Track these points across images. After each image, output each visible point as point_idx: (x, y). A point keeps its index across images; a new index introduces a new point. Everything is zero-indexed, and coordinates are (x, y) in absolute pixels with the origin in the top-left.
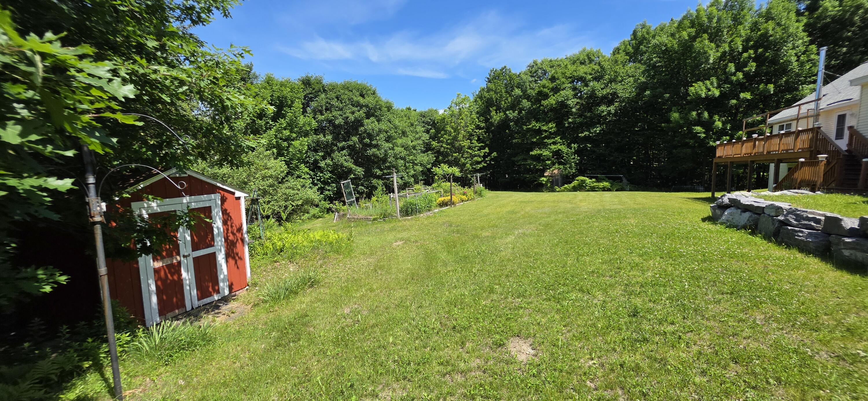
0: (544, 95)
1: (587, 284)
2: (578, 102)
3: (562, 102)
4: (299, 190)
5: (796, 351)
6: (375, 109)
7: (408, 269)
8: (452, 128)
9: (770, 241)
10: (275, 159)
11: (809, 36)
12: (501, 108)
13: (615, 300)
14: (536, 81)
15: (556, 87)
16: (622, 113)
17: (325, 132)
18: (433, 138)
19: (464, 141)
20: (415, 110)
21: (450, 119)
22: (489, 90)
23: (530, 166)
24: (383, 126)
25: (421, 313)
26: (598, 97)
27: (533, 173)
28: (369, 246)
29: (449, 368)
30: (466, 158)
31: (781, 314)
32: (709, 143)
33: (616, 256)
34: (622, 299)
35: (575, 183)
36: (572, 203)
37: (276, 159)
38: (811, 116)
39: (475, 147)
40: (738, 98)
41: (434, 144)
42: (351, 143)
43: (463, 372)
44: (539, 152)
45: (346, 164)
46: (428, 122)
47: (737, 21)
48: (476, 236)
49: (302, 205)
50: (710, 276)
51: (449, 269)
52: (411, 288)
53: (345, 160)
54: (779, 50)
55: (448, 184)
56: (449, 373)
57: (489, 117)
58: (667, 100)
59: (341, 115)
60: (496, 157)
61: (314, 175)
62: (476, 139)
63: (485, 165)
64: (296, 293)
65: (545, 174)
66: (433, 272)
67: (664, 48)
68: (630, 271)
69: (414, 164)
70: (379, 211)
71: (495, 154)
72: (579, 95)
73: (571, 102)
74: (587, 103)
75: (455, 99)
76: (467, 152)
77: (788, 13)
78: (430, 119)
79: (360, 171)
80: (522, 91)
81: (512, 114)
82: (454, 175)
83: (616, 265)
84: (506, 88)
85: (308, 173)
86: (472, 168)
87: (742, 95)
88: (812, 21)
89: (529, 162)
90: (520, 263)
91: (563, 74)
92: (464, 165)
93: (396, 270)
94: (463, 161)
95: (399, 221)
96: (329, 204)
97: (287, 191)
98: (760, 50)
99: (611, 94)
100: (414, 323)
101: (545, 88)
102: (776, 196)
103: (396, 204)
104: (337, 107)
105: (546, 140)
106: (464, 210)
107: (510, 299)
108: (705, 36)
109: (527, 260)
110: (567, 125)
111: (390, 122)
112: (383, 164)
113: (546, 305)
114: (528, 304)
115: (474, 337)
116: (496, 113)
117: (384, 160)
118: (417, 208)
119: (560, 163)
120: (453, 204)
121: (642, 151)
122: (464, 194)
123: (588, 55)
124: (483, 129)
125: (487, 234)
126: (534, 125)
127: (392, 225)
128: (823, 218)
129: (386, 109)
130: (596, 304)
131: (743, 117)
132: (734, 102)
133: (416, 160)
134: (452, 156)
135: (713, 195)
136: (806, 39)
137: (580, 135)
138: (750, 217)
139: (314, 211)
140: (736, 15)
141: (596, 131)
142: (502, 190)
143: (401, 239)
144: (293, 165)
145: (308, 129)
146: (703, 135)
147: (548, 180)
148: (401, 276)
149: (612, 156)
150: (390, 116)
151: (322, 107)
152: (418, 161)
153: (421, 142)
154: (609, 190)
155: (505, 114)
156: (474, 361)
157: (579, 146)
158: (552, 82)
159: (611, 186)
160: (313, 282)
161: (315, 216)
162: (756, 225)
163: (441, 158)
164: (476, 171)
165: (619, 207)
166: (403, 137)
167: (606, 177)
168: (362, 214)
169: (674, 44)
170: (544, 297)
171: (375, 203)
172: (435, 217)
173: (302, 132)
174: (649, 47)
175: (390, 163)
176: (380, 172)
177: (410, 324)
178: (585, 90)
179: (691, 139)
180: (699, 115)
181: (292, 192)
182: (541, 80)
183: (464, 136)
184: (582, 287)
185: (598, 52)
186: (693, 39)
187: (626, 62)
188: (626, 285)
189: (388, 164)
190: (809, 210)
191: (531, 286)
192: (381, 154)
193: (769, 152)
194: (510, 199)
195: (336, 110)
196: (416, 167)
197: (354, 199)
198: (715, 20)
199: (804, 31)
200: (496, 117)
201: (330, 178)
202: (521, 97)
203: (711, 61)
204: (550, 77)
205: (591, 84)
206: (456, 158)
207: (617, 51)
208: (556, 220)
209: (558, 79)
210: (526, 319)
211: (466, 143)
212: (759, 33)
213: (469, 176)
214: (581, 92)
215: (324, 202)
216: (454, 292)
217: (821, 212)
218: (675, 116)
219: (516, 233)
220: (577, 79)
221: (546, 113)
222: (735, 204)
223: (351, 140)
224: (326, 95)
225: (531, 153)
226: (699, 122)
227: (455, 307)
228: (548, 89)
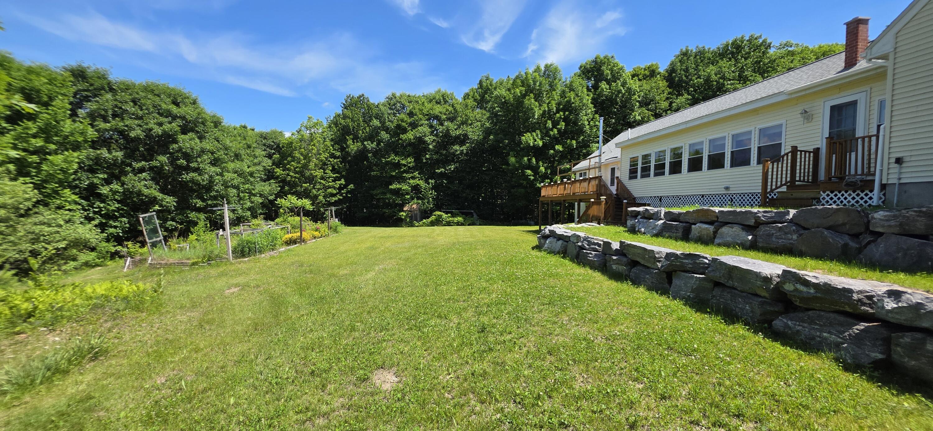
0: (403, 129)
1: (444, 311)
2: (434, 140)
3: (420, 137)
4: (60, 226)
5: (584, 339)
6: (195, 122)
7: (249, 318)
8: (302, 154)
9: (574, 262)
10: (12, 179)
11: (594, 107)
12: (358, 138)
13: (467, 321)
14: (394, 114)
15: (414, 123)
16: (472, 152)
17: (110, 146)
18: (277, 164)
19: (315, 170)
20: (253, 130)
21: (299, 144)
22: (345, 117)
23: (389, 200)
24: (207, 145)
25: (271, 365)
26: (451, 137)
27: (392, 208)
28: (188, 297)
29: (309, 414)
30: (319, 189)
31: (578, 315)
32: (536, 185)
33: (469, 283)
34: (473, 319)
35: (433, 218)
36: (430, 238)
37: (15, 179)
38: (597, 168)
39: (329, 178)
40: (554, 150)
41: (279, 171)
42: (154, 163)
43: (325, 415)
44: (398, 186)
45: (146, 191)
46: (270, 145)
47: (552, 87)
48: (333, 275)
49: (65, 249)
50: (536, 293)
51: (302, 313)
52: (255, 340)
53: (145, 186)
54: (578, 115)
55: (297, 219)
56: (310, 419)
57: (345, 146)
58: (507, 146)
59: (140, 126)
60: (353, 189)
61: (89, 205)
62: (331, 168)
63: (341, 198)
64: (66, 372)
65: (405, 209)
66: (282, 318)
67: (503, 100)
68: (479, 295)
69: (251, 194)
70: (201, 254)
71: (351, 186)
72: (435, 132)
73: (429, 139)
74: (442, 141)
75: (305, 122)
76: (320, 183)
77: (582, 88)
78: (273, 142)
79: (170, 201)
80: (381, 122)
81: (370, 145)
82: (304, 208)
83: (469, 291)
84: (364, 117)
85: (76, 203)
86: (326, 201)
87: (557, 147)
88: (595, 96)
89: (388, 196)
90: (382, 299)
91: (421, 110)
92: (316, 197)
93: (231, 322)
94: (315, 193)
95: (231, 264)
96: (115, 246)
97: (37, 229)
98: (567, 113)
99: (463, 135)
100: (263, 377)
101: (404, 122)
102: (578, 228)
103: (227, 243)
104: (133, 114)
105: (405, 175)
106: (317, 248)
107: (373, 334)
108: (532, 95)
109: (388, 294)
110: (424, 161)
111: (218, 141)
112: (206, 192)
113: (408, 334)
114: (391, 336)
115: (336, 377)
116: (353, 142)
117: (209, 187)
118: (257, 246)
119: (418, 198)
120: (304, 241)
121: (489, 189)
122: (317, 230)
123: (443, 96)
124: (338, 158)
125: (345, 272)
126: (393, 158)
127: (221, 269)
128: (602, 243)
129: (212, 124)
130: (452, 327)
131: (558, 165)
132: (552, 151)
133: (253, 189)
134: (301, 187)
135: (540, 228)
136: (593, 109)
137: (437, 171)
138: (562, 244)
139: (85, 257)
140: (551, 83)
141: (450, 168)
142: (360, 226)
143: (236, 285)
144: (49, 191)
145: (80, 139)
146: (532, 178)
147: (407, 215)
148: (239, 328)
149: (465, 193)
150: (218, 134)
151: (106, 111)
152: (256, 191)
153: (260, 168)
154: (462, 224)
155: (363, 144)
156: (337, 402)
157: (436, 182)
158: (410, 117)
159: (464, 221)
160: (97, 353)
161: (87, 265)
162: (566, 250)
163: (287, 188)
164: (330, 204)
165: (471, 240)
166: (236, 161)
167: (460, 212)
168: (174, 258)
169: (510, 97)
170: (407, 327)
171: (193, 243)
172: (281, 257)
173: (68, 143)
174: (492, 97)
175: (217, 191)
176: (201, 203)
177: (257, 379)
178: (441, 128)
179: (524, 180)
180: (529, 160)
181: (47, 229)
182: (399, 113)
183: (315, 164)
184: (440, 314)
185: (452, 94)
186: (524, 96)
187: (474, 107)
188: (477, 307)
189: (213, 193)
190: (595, 237)
191: (393, 319)
192: (203, 180)
193: (574, 194)
194: (369, 235)
195: (131, 118)
196: (254, 199)
197: (162, 238)
198: (538, 84)
199: (592, 103)
200: (353, 147)
201: (118, 209)
202: (379, 128)
203: (536, 117)
204: (408, 112)
205: (446, 124)
206: (306, 189)
207: (466, 97)
208: (416, 254)
209: (416, 115)
210: (389, 350)
211: (319, 173)
212: (566, 100)
213: (322, 209)
214: (437, 130)
215: (107, 244)
216: (310, 336)
217: (601, 239)
218: (512, 160)
219: (377, 268)
220: (433, 117)
221: (405, 148)
222: (552, 233)
223: (156, 160)
224: (113, 96)
225: (390, 187)
226: (530, 167)
227: (312, 351)
228: (407, 124)
